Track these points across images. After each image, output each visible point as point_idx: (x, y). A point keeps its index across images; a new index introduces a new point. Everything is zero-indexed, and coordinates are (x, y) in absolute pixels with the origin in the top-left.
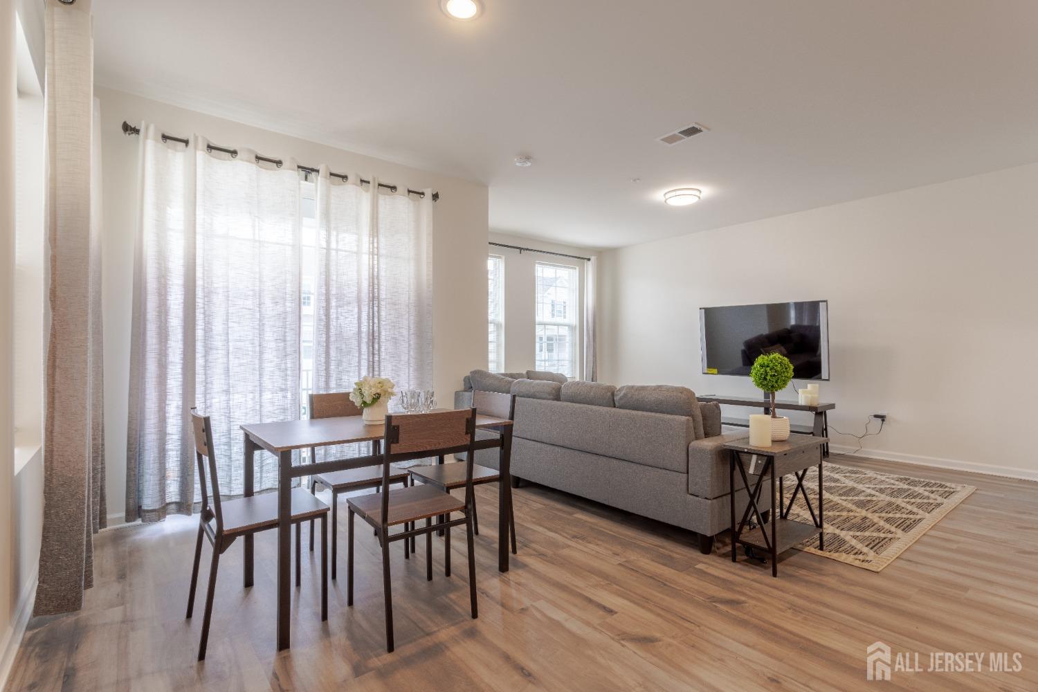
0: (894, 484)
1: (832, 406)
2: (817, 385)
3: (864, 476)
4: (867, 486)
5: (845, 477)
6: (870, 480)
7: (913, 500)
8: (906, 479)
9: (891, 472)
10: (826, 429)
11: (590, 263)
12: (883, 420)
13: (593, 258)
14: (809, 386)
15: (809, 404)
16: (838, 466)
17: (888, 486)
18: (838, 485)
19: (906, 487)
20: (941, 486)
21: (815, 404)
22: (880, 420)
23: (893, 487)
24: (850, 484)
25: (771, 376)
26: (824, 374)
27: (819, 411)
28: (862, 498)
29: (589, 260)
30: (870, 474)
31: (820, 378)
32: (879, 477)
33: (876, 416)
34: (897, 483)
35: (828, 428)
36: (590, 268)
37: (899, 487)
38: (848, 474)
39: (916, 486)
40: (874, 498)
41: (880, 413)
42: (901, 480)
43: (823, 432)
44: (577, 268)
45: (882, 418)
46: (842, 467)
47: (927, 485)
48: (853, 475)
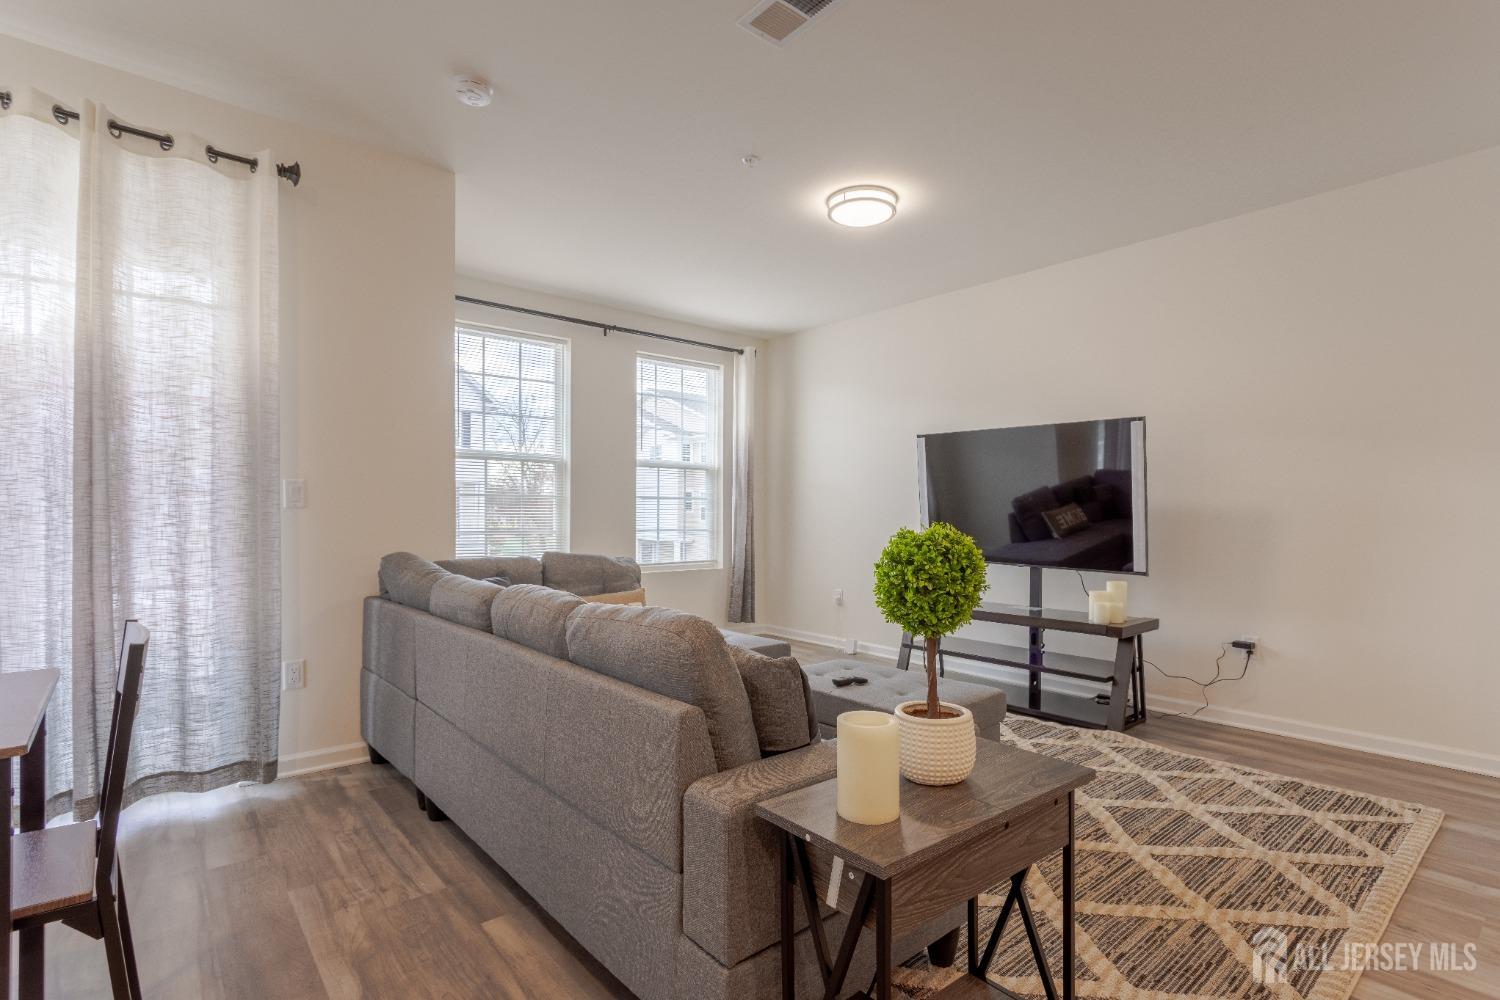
0: (1269, 803)
1: (1153, 625)
2: (1124, 584)
3: (1208, 776)
4: (1214, 808)
5: (1170, 779)
6: (1223, 788)
7: (1313, 858)
8: (1297, 787)
9: (1264, 764)
10: (1140, 669)
11: (742, 358)
12: (1250, 653)
13: (748, 350)
14: (1110, 586)
15: (1106, 622)
16: (1159, 749)
17: (1258, 810)
18: (1154, 804)
19: (1296, 810)
20: (1369, 807)
21: (1119, 620)
22: (1243, 652)
23: (1270, 810)
24: (1178, 801)
25: (917, 591)
26: (1138, 563)
27: (1125, 635)
28: (1201, 851)
29: (741, 352)
30: (1223, 770)
31: (1130, 570)
32: (1240, 779)
33: (1236, 644)
34: (1276, 798)
35: (1146, 666)
36: (743, 367)
37: (1282, 812)
38: (1175, 773)
39: (1315, 808)
40: (1228, 852)
41: (1243, 639)
42: (1282, 789)
43: (1133, 673)
44: (722, 367)
45: (1249, 648)
46: (1167, 750)
47: (1339, 804)
48: (1187, 774)
